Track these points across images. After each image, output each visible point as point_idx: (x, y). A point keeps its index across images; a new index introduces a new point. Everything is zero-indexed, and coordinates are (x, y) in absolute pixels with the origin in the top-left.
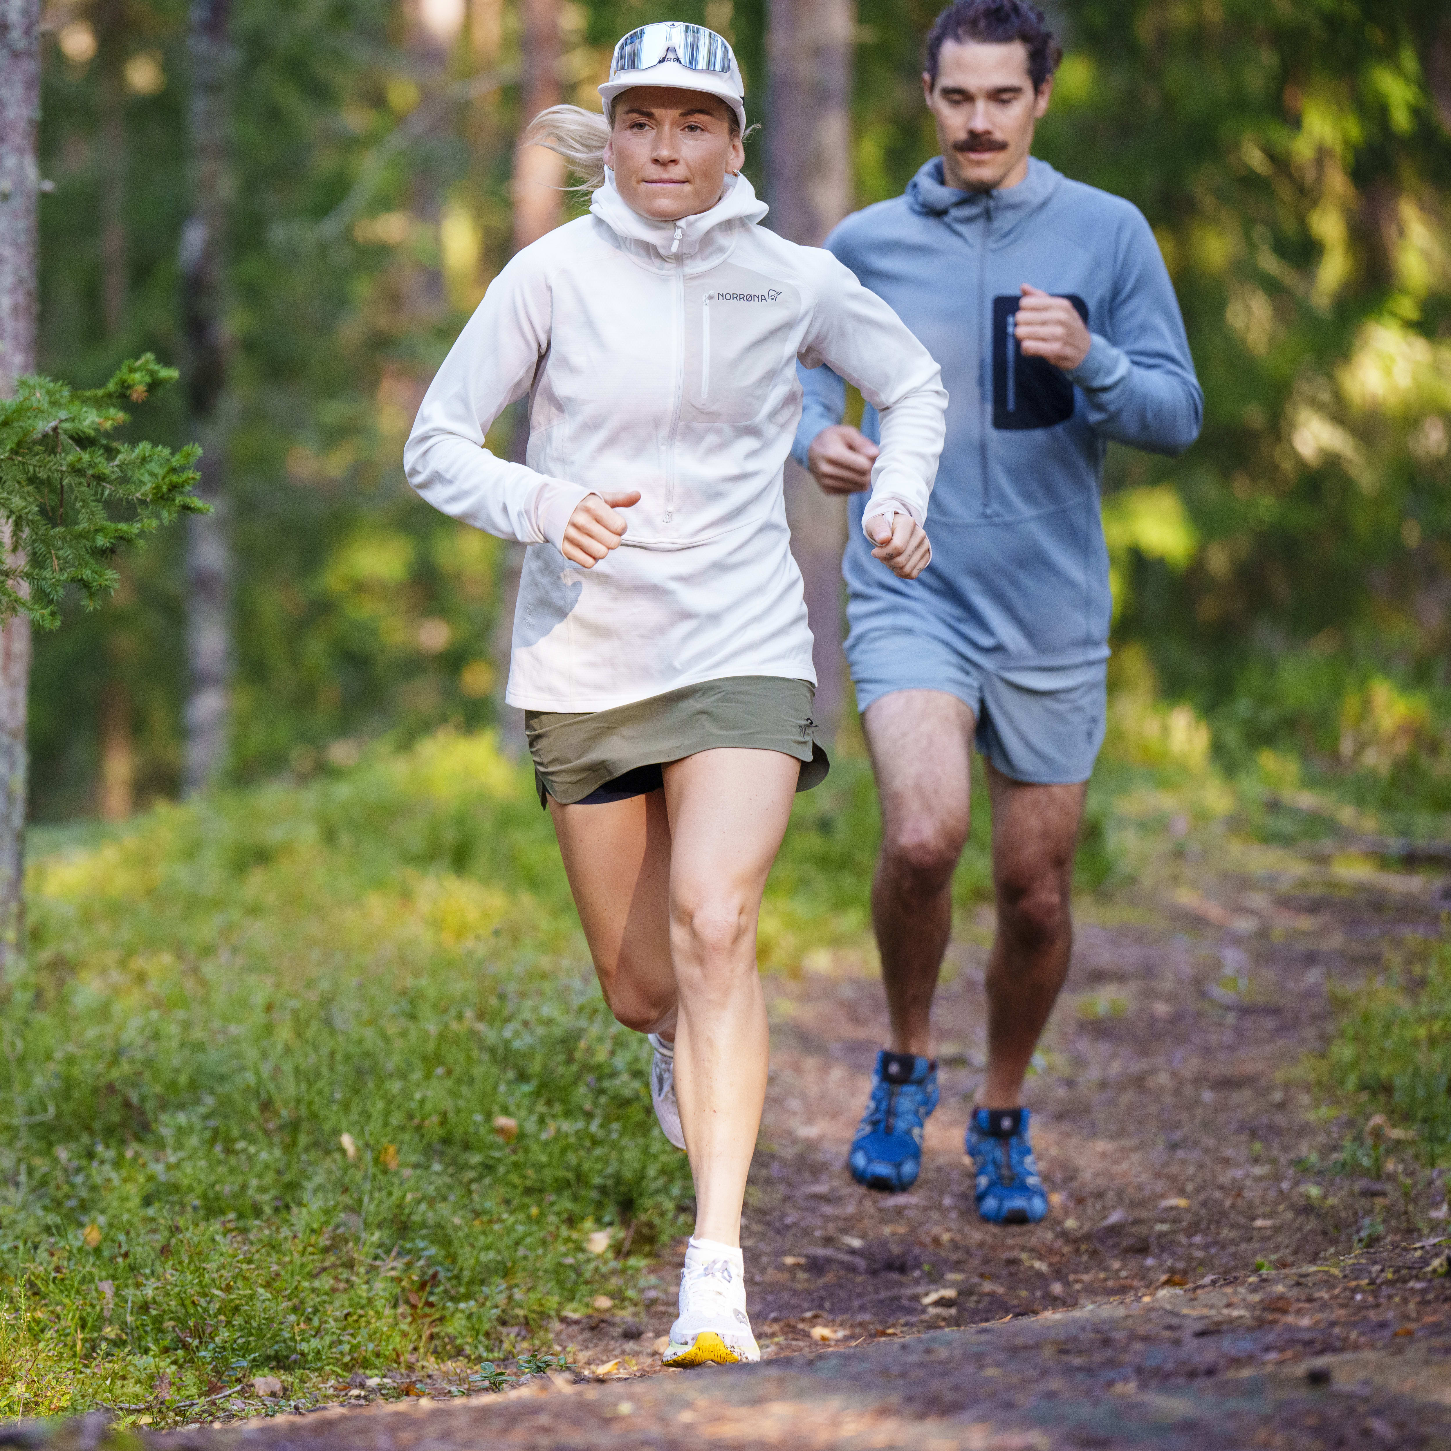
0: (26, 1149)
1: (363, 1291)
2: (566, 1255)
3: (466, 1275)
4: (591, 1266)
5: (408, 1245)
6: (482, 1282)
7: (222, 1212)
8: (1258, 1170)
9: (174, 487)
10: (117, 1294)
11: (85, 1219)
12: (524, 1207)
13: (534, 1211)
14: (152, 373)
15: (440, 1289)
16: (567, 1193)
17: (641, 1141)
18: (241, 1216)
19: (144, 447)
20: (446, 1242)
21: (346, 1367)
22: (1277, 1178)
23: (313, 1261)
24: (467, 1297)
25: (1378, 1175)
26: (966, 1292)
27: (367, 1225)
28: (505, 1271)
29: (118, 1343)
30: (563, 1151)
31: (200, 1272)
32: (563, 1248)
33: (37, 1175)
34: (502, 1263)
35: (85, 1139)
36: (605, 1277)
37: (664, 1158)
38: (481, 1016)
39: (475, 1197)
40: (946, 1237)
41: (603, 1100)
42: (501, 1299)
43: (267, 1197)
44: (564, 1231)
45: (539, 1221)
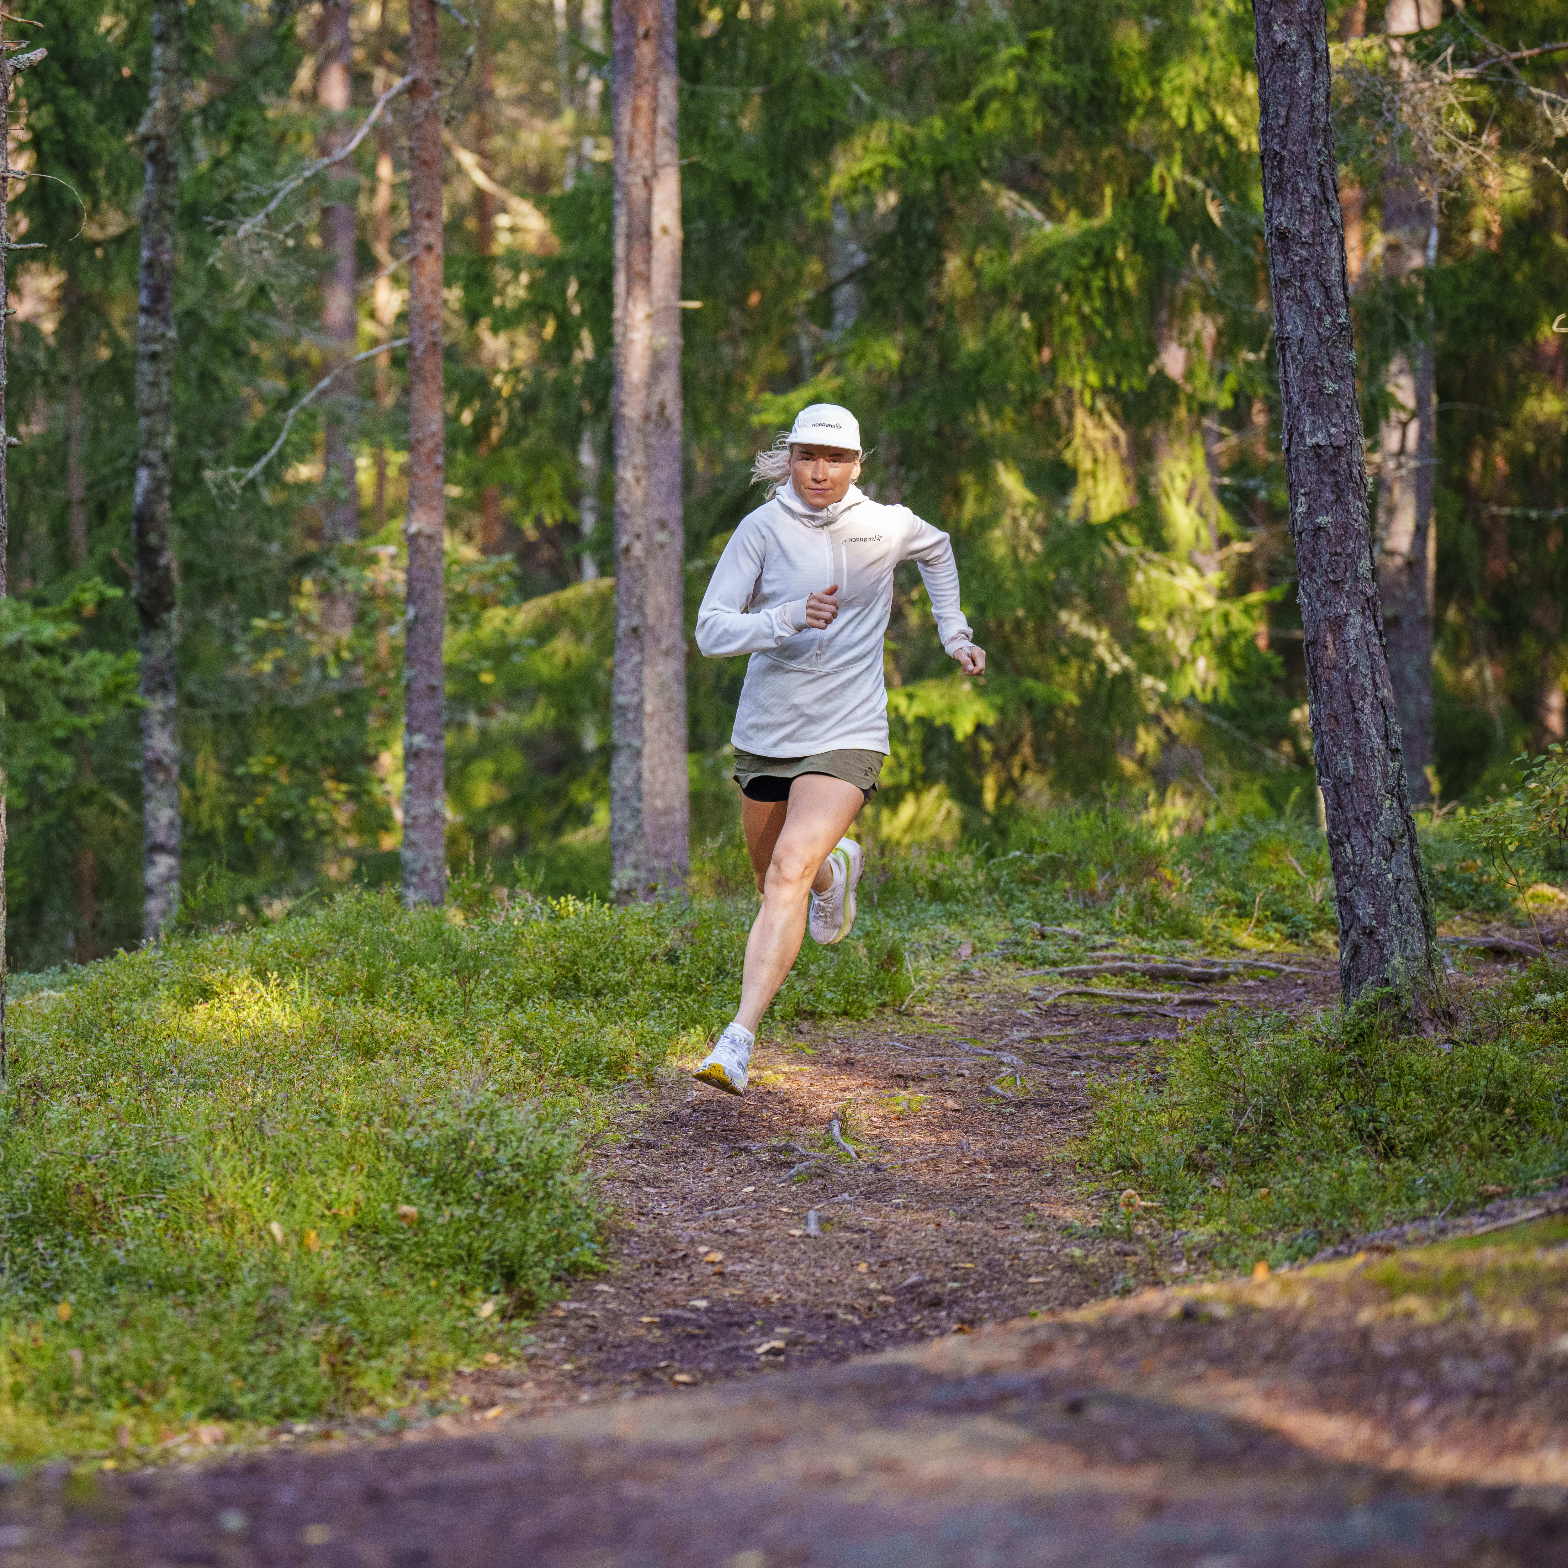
0: (10, 1240)
1: (290, 1352)
2: (460, 1319)
3: (377, 1337)
4: (481, 1328)
5: (328, 1314)
6: (391, 1344)
7: (174, 1290)
8: (1031, 1236)
9: (119, 687)
10: (86, 1360)
11: (59, 1298)
12: (424, 1279)
13: (433, 1283)
14: (101, 593)
15: (354, 1350)
16: (460, 1268)
17: (521, 1222)
18: (189, 1292)
19: (93, 654)
20: (359, 1311)
21: (278, 1417)
22: (1047, 1242)
23: (249, 1328)
24: (380, 1355)
25: (1130, 1237)
26: (792, 1342)
27: (293, 1298)
28: (409, 1334)
29: (86, 1401)
30: (457, 1231)
31: (153, 1340)
32: (456, 1313)
33: (19, 1261)
34: (407, 1327)
35: (58, 1230)
36: (492, 1337)
37: (540, 1236)
38: (386, 1122)
39: (384, 1273)
40: (775, 1297)
41: (490, 1189)
42: (406, 1358)
43: (209, 1276)
44: (458, 1299)
45: (437, 1291)
